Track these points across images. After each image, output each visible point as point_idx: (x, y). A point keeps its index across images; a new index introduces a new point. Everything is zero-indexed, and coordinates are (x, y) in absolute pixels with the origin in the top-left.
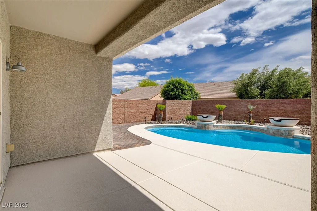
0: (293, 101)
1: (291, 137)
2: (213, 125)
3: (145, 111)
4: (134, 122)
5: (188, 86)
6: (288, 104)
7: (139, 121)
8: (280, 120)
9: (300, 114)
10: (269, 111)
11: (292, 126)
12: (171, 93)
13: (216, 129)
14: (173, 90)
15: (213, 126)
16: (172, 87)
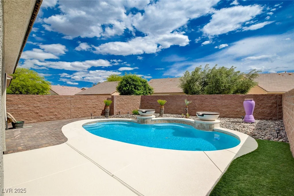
0: (222, 97)
1: (211, 131)
2: (151, 119)
3: (94, 107)
4: (82, 117)
5: (141, 82)
6: (218, 99)
7: (87, 116)
8: (203, 115)
9: (228, 108)
10: (204, 106)
11: (212, 120)
12: (124, 88)
13: (154, 123)
14: (126, 86)
15: (152, 120)
16: (125, 83)
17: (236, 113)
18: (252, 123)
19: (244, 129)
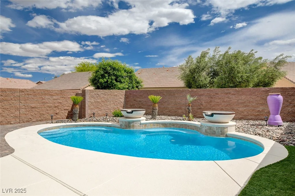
0: (239, 91)
1: (223, 136)
2: (139, 122)
3: (56, 106)
4: (37, 121)
5: (125, 71)
7: (45, 120)
8: (212, 115)
9: (246, 106)
10: (213, 104)
11: (226, 122)
12: (101, 80)
13: (144, 128)
14: (103, 76)
15: (141, 124)
16: (102, 73)
17: (257, 113)
18: (279, 126)
19: (268, 134)
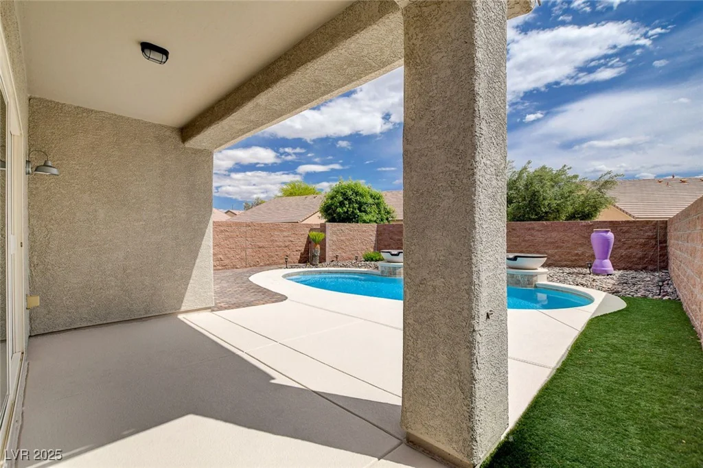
0: (547, 226)
1: (531, 287)
3: (287, 245)
4: (265, 265)
5: (371, 196)
6: (538, 230)
8: (515, 259)
11: (534, 268)
12: (339, 210)
14: (342, 204)
16: (341, 199)
17: (574, 258)
18: (608, 275)
19: (594, 284)
